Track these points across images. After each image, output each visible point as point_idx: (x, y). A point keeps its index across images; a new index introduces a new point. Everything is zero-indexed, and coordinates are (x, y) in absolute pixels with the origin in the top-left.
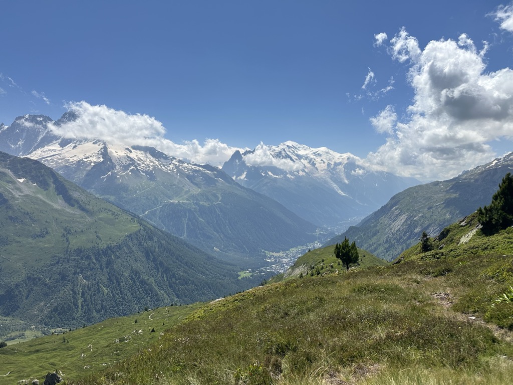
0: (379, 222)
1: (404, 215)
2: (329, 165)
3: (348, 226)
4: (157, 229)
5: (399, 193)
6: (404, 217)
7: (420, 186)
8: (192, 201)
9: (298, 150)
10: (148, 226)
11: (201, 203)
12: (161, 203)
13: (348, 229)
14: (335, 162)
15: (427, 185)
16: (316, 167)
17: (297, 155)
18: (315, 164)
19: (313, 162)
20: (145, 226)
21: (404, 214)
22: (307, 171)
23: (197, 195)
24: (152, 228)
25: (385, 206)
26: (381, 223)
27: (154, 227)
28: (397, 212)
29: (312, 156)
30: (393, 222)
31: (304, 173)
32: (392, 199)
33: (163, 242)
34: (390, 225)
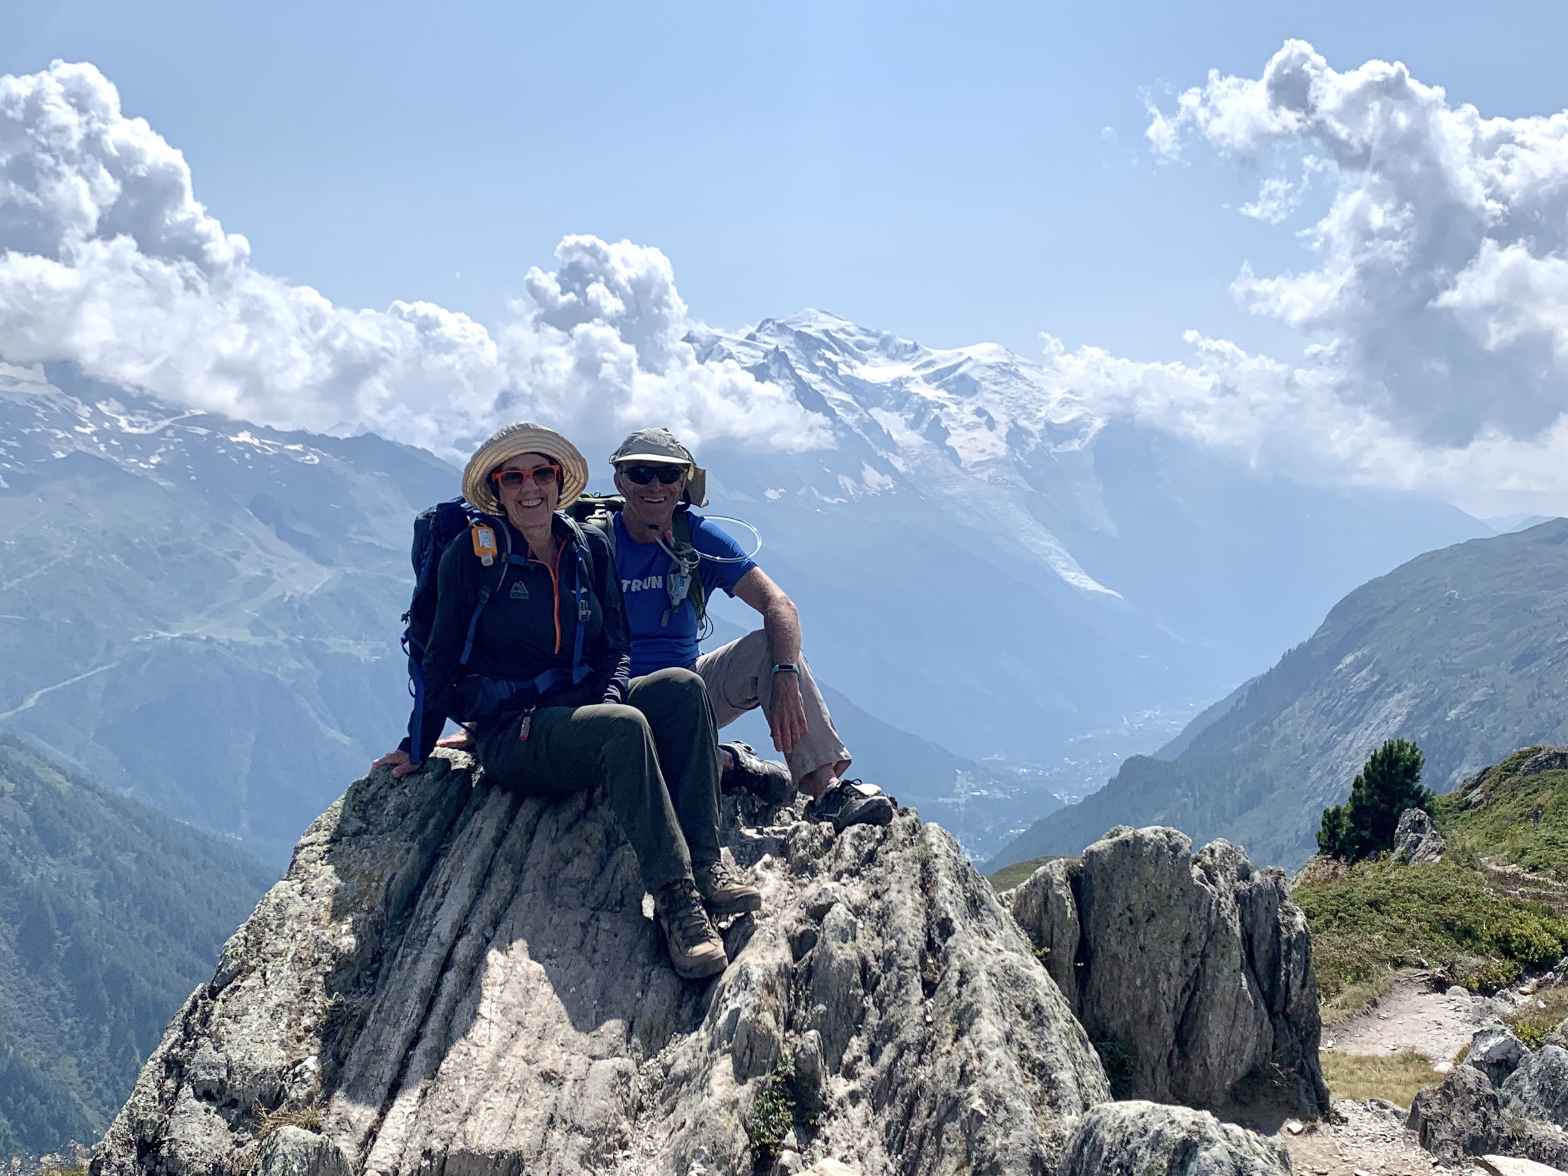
0: (1273, 733)
1: (1398, 696)
2: (1016, 436)
3: (1120, 757)
4: (91, 789)
5: (1374, 584)
6: (1399, 704)
7: (1473, 545)
8: (282, 636)
9: (856, 357)
10: (44, 773)
11: (336, 644)
12: (109, 647)
13: (1116, 772)
14: (1049, 425)
15: (1509, 537)
16: (952, 449)
17: (853, 385)
18: (946, 433)
19: (937, 419)
20: (29, 774)
21: (1398, 690)
22: (902, 469)
23: (312, 598)
24: (63, 785)
25: (1303, 649)
26: (1286, 741)
27: (77, 780)
28: (1361, 681)
29: (930, 392)
30: (1345, 731)
31: (888, 480)
32: (1338, 613)
33: (126, 860)
34: (1326, 748)
